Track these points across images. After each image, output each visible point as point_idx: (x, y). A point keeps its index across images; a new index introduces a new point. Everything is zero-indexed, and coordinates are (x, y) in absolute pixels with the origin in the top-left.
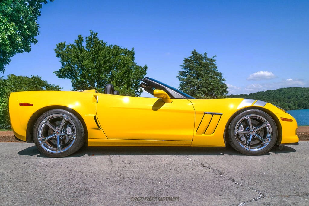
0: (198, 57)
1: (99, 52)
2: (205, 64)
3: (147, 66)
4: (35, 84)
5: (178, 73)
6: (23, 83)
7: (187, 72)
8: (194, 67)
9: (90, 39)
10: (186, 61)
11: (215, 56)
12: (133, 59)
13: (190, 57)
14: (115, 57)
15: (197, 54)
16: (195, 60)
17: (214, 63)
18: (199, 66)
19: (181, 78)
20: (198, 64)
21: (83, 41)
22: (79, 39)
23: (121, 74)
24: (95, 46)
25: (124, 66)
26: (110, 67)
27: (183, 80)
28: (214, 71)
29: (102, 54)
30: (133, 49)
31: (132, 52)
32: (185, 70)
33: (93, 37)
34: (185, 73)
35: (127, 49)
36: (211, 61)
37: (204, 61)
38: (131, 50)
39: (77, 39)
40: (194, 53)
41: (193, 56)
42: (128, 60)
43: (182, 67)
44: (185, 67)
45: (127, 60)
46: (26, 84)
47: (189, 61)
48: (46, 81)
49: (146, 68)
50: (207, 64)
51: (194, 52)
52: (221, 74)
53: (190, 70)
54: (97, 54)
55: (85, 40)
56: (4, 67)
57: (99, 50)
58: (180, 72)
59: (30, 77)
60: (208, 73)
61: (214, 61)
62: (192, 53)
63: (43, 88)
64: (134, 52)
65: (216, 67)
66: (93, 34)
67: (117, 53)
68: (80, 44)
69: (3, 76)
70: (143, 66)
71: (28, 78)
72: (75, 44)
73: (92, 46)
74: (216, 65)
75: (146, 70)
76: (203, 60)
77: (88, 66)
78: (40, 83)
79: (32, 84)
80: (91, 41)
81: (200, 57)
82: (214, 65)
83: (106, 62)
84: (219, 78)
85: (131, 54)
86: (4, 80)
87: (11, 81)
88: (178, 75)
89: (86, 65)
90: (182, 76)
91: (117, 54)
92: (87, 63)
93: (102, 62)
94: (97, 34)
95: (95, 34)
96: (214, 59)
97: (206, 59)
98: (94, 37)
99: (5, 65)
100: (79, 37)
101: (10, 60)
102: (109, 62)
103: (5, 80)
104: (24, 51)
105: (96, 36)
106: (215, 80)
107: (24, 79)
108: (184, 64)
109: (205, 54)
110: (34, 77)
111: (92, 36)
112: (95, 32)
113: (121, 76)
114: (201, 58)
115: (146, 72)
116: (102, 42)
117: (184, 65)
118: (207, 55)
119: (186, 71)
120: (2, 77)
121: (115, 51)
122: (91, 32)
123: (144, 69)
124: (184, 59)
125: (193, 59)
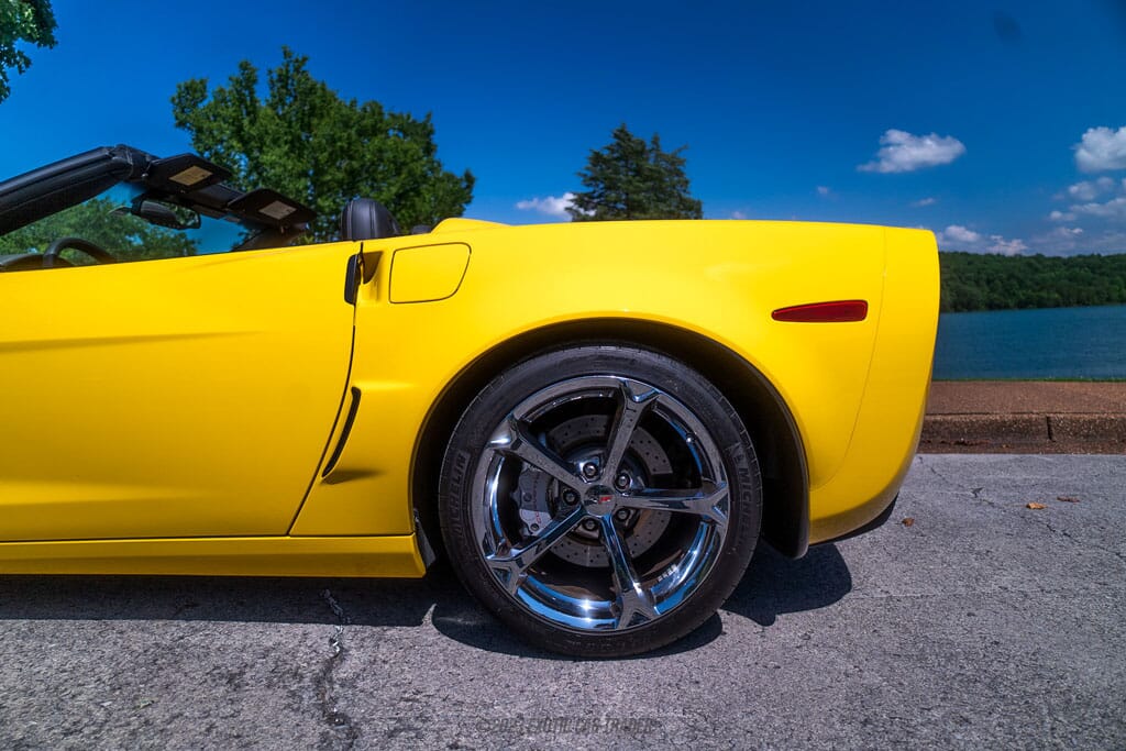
0: (632, 148)
1: (314, 121)
2: (651, 170)
3: (474, 174)
4: (101, 226)
7: (600, 196)
8: (620, 179)
9: (284, 79)
10: (597, 159)
11: (686, 147)
12: (429, 149)
13: (608, 148)
14: (371, 141)
15: (629, 140)
16: (624, 157)
17: (681, 167)
18: (634, 176)
19: (579, 214)
20: (631, 170)
21: (257, 82)
22: (243, 74)
24: (298, 102)
25: (398, 172)
26: (352, 173)
28: (680, 195)
29: (323, 129)
30: (429, 116)
31: (424, 126)
32: (591, 189)
33: (291, 68)
34: (593, 197)
35: (408, 117)
36: (673, 163)
37: (651, 162)
38: (421, 120)
39: (237, 74)
40: (622, 135)
41: (618, 144)
42: (410, 153)
43: (582, 179)
44: (593, 179)
45: (406, 152)
47: (606, 161)
49: (469, 179)
50: (659, 172)
51: (622, 131)
52: (699, 203)
53: (608, 188)
54: (307, 127)
57: (313, 114)
58: (576, 194)
60: (659, 200)
61: (682, 162)
62: (616, 136)
63: (133, 238)
64: (432, 125)
65: (687, 182)
66: (293, 59)
67: (374, 126)
68: (247, 93)
70: (459, 174)
73: (289, 100)
74: (687, 177)
75: (469, 187)
76: (647, 159)
77: (279, 170)
78: (121, 223)
79: (92, 225)
80: (287, 84)
81: (639, 148)
82: (679, 174)
83: (339, 158)
85: (423, 134)
89: (272, 165)
90: (581, 206)
91: (376, 133)
92: (274, 158)
93: (323, 157)
94: (307, 62)
95: (300, 59)
96: (681, 156)
97: (657, 156)
98: (297, 70)
100: (244, 67)
102: (350, 158)
105: (303, 68)
108: (587, 169)
109: (655, 141)
111: (288, 65)
112: (298, 53)
114: (643, 151)
115: (470, 192)
116: (323, 89)
117: (589, 174)
118: (660, 143)
119: (594, 192)
121: (368, 122)
122: (286, 54)
123: (464, 185)
124: (591, 155)
125: (616, 155)
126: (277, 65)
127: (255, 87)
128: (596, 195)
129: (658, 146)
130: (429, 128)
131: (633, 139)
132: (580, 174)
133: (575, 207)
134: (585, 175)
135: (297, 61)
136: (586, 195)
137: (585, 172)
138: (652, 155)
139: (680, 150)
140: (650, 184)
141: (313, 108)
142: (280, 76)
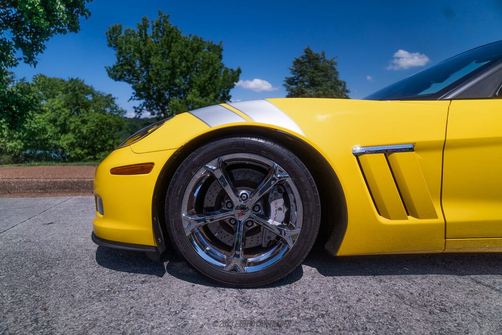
0: (313, 57)
1: (172, 44)
2: (323, 67)
4: (75, 91)
5: (285, 79)
6: (56, 88)
7: (297, 79)
8: (308, 71)
9: (159, 25)
10: (297, 62)
12: (221, 57)
13: (302, 57)
14: (196, 53)
15: (311, 53)
16: (309, 62)
17: (335, 66)
18: (315, 70)
19: (289, 87)
21: (148, 27)
22: (143, 23)
23: (203, 79)
24: (165, 36)
25: (208, 68)
26: (188, 68)
27: (292, 90)
28: (335, 79)
29: (176, 48)
30: (221, 42)
31: (219, 47)
33: (162, 20)
34: (294, 80)
35: (212, 43)
36: (332, 64)
37: (322, 63)
38: (217, 44)
39: (140, 22)
40: (308, 52)
41: (306, 55)
42: (214, 59)
43: (290, 71)
44: (296, 71)
45: (212, 59)
46: (62, 91)
47: (301, 63)
48: (92, 86)
49: (239, 71)
50: (326, 68)
51: (308, 49)
52: (344, 82)
53: (301, 75)
54: (169, 48)
55: (151, 25)
56: (35, 58)
57: (172, 42)
58: (286, 78)
59: (67, 80)
61: (335, 64)
62: (306, 52)
63: (88, 96)
65: (338, 73)
66: (163, 16)
67: (198, 47)
68: (144, 31)
69: (24, 78)
70: (235, 69)
71: (63, 81)
72: (137, 31)
73: (160, 34)
74: (338, 70)
75: (238, 75)
76: (320, 62)
77: (159, 67)
78: (83, 89)
79: (71, 91)
80: (160, 27)
81: (316, 57)
82: (334, 69)
83: (182, 61)
84: (341, 88)
85: (218, 50)
86: (26, 83)
87: (39, 85)
88: (285, 83)
89: (156, 64)
90: (289, 84)
91: (199, 49)
93: (177, 60)
94: (169, 17)
95: (166, 16)
96: (335, 61)
97: (324, 61)
98: (165, 21)
99: (37, 54)
100: (144, 20)
101: (44, 46)
102: (187, 61)
103: (28, 84)
104: (68, 31)
105: (168, 20)
106: (336, 91)
107: (57, 83)
108: (294, 66)
109: (323, 54)
110: (72, 80)
112: (165, 14)
113: (205, 83)
114: (318, 59)
115: (238, 77)
116: (176, 30)
117: (294, 69)
118: (325, 55)
119: (295, 77)
120: (22, 78)
121: (195, 45)
122: (160, 14)
123: (237, 73)
124: (295, 60)
125: (305, 60)
126: (156, 19)
127: (147, 29)
128: (296, 78)
129: (324, 56)
130: (221, 47)
131: (313, 53)
132: (290, 69)
133: (287, 84)
134: (292, 69)
135: (165, 17)
136: (292, 78)
137: (292, 68)
138: (322, 60)
139: (334, 58)
140: (322, 73)
141: (173, 38)
142: (157, 23)
